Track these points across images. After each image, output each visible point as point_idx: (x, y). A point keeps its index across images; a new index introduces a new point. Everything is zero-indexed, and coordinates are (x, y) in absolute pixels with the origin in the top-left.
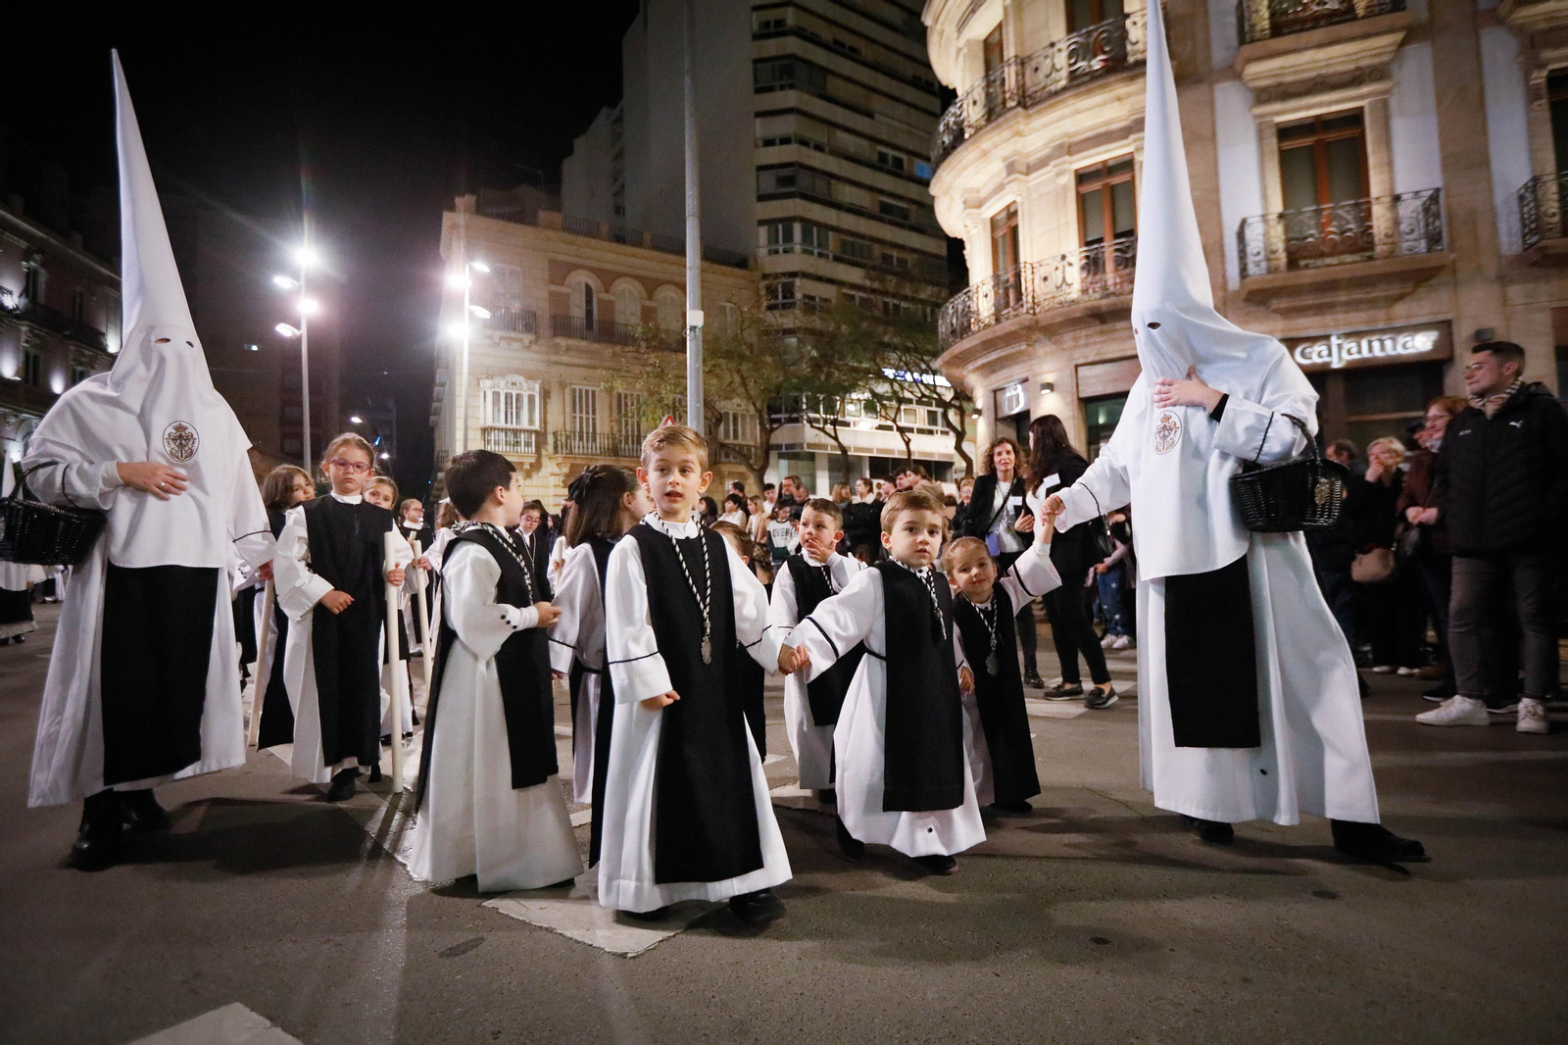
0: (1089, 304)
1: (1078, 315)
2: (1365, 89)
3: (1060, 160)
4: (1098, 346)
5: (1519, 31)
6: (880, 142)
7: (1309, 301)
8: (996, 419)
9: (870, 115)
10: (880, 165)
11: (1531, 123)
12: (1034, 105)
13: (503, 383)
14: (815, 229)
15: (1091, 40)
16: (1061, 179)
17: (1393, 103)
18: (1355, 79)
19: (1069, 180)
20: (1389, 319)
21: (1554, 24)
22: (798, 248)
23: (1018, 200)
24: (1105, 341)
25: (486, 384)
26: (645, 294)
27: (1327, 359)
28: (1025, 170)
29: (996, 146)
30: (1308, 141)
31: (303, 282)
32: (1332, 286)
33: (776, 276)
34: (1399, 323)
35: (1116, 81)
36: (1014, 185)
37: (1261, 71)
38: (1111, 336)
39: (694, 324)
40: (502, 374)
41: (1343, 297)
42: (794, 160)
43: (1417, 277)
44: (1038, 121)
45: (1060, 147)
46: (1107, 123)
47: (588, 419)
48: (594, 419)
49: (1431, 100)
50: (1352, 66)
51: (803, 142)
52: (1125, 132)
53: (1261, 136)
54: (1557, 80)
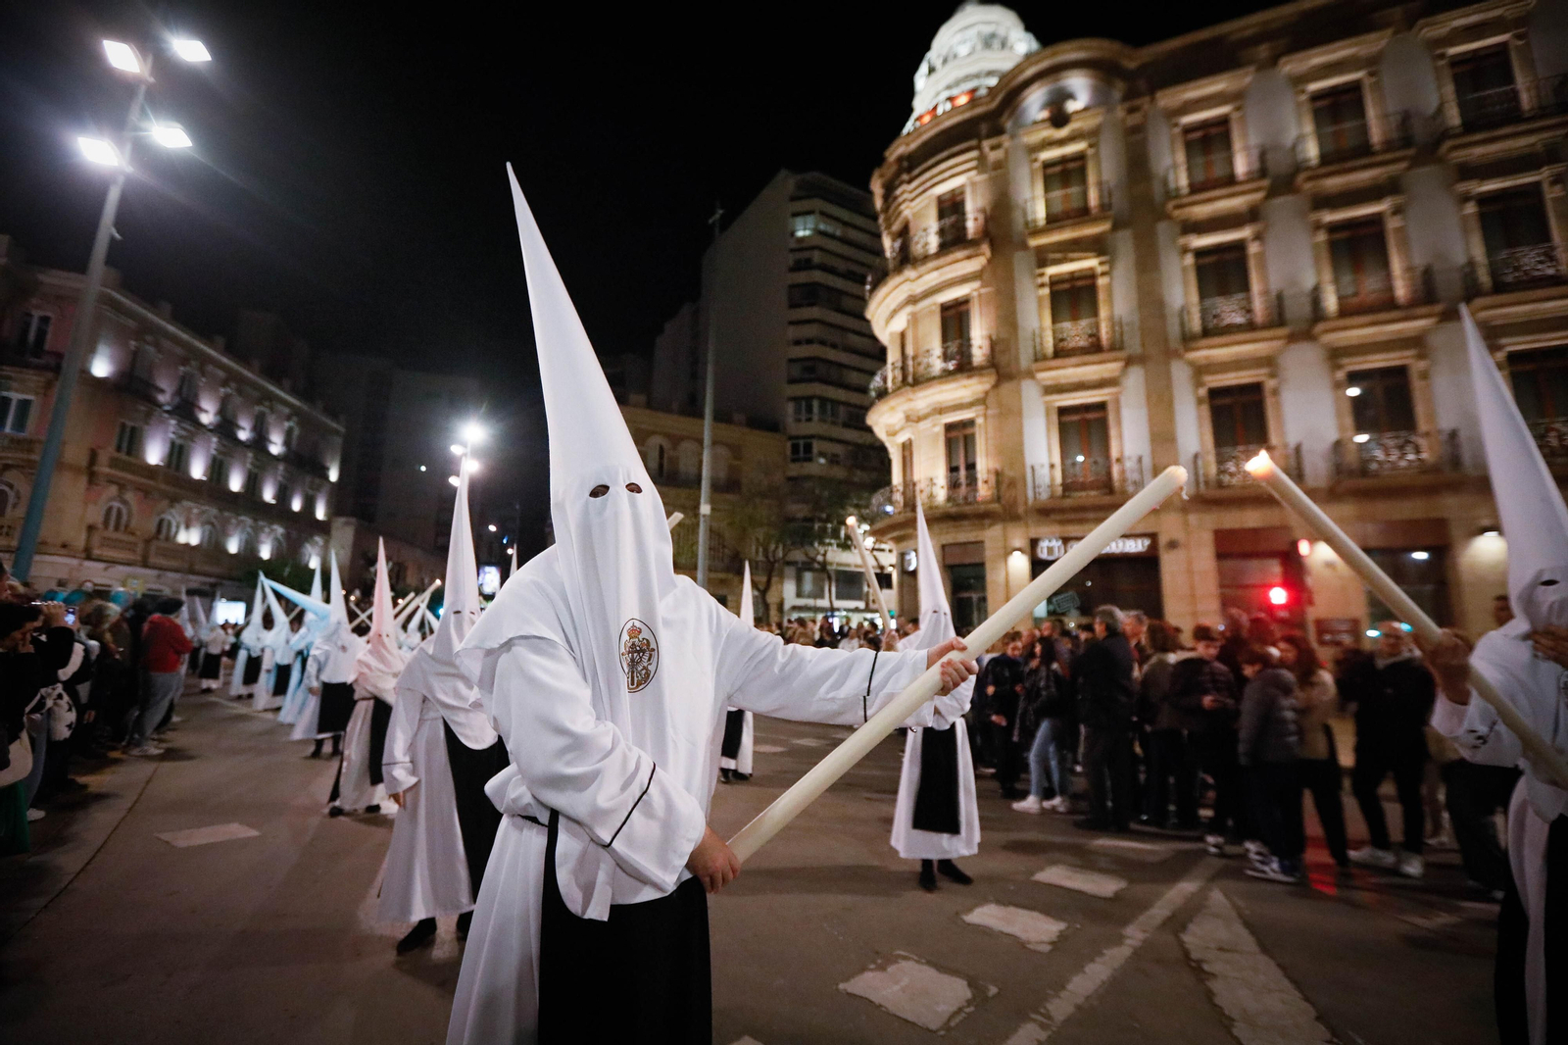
2: (1106, 391)
3: (936, 417)
4: (953, 534)
5: (1190, 363)
7: (1072, 516)
8: (902, 573)
11: (1200, 418)
12: (922, 383)
14: (829, 407)
15: (951, 350)
16: (936, 427)
17: (1123, 400)
18: (1101, 384)
19: (940, 430)
21: (1209, 362)
22: (816, 418)
23: (913, 437)
24: (957, 532)
29: (898, 405)
30: (1075, 418)
31: (469, 450)
32: (1082, 509)
33: (797, 437)
36: (910, 428)
37: (1048, 377)
38: (960, 529)
39: (704, 513)
42: (815, 355)
45: (936, 409)
46: (961, 398)
49: (1143, 402)
50: (1099, 377)
51: (823, 343)
52: (970, 405)
53: (1048, 414)
54: (1214, 393)
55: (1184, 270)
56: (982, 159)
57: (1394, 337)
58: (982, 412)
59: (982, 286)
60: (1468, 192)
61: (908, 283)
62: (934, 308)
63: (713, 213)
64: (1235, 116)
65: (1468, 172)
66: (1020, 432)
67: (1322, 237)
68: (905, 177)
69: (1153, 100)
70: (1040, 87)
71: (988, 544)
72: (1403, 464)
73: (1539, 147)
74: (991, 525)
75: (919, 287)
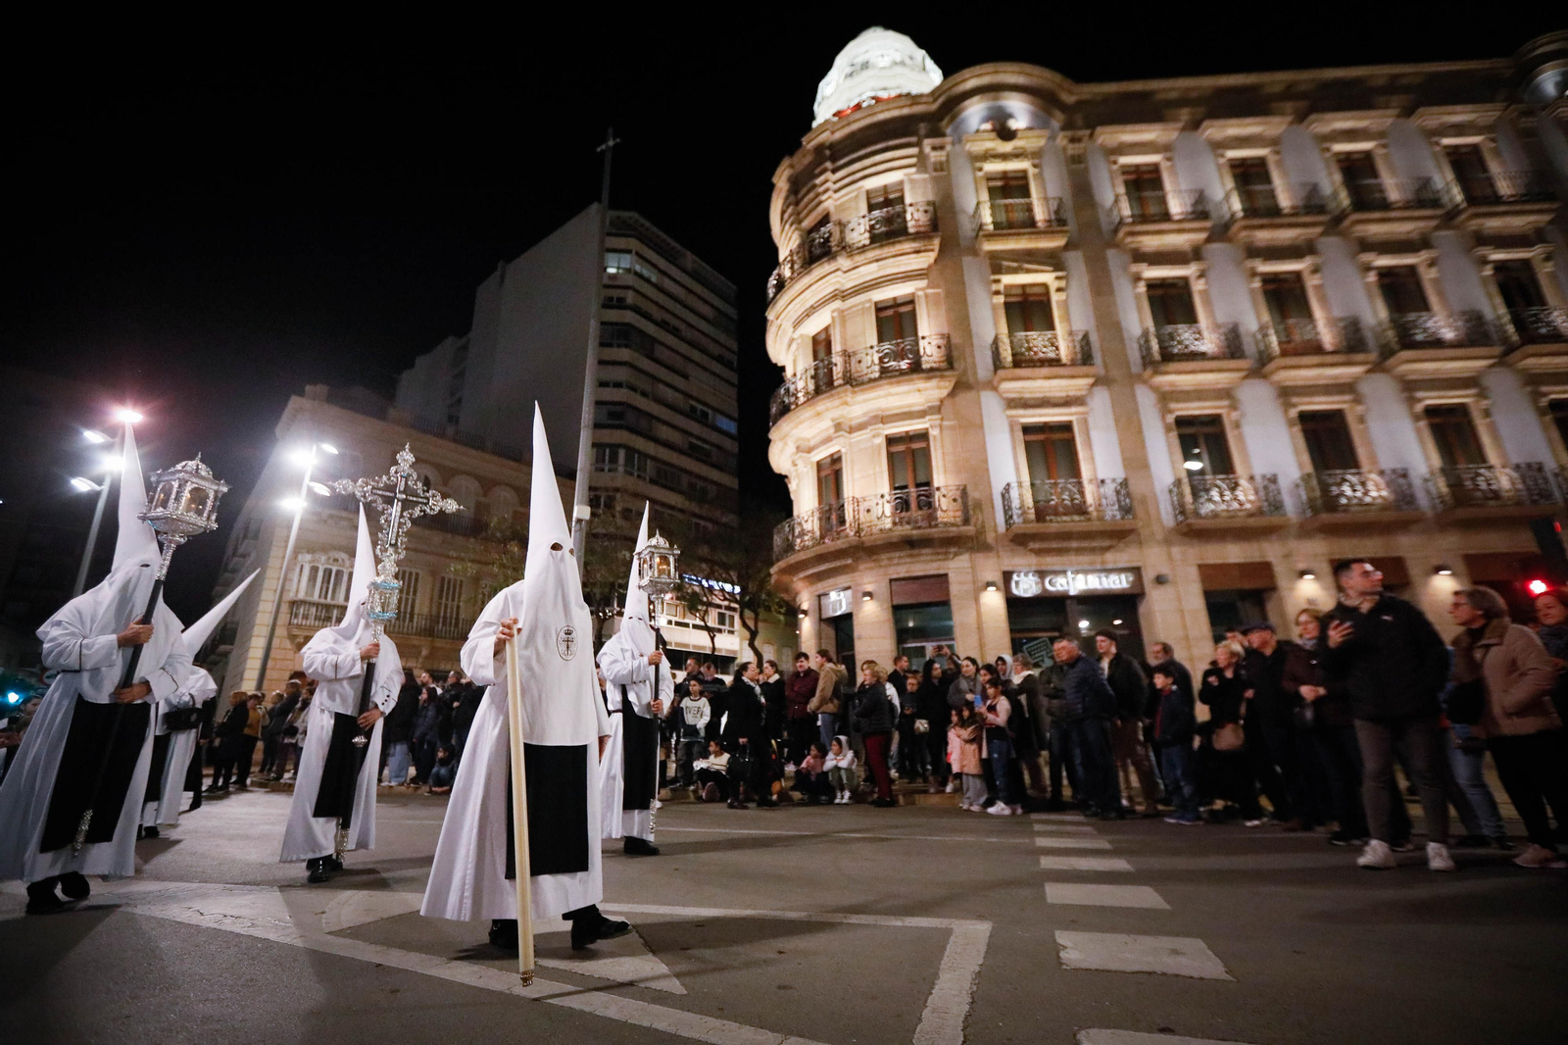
0: (904, 533)
1: (895, 540)
2: (1073, 409)
3: (877, 426)
4: (908, 565)
5: (1155, 389)
6: (691, 397)
7: (1054, 545)
8: (821, 620)
9: (685, 377)
10: (691, 414)
11: (1169, 446)
12: (857, 385)
13: (323, 558)
14: (636, 456)
15: (900, 348)
16: (876, 440)
17: (1090, 420)
18: (1067, 402)
19: (881, 441)
20: (1103, 563)
21: (1173, 389)
22: (621, 469)
23: (843, 450)
24: (913, 563)
25: (306, 558)
26: (481, 491)
27: (1066, 588)
28: (848, 430)
29: (827, 410)
30: (1041, 437)
32: (1067, 536)
33: (599, 488)
34: (1110, 566)
35: (919, 379)
36: (841, 440)
37: (1012, 388)
38: (917, 559)
39: (581, 517)
40: (324, 549)
41: (1074, 544)
42: (624, 399)
43: (1119, 535)
44: (860, 397)
45: (876, 417)
46: (909, 406)
47: (407, 599)
48: (414, 601)
49: (1112, 423)
50: (1064, 394)
51: (633, 388)
52: (922, 414)
53: (1012, 430)
54: (1181, 422)
55: (1137, 297)
56: (922, 158)
57: (1333, 382)
58: (938, 422)
59: (928, 287)
60: (1369, 263)
61: (839, 273)
62: (867, 305)
63: (605, 141)
64: (1164, 166)
65: (1366, 245)
66: (983, 448)
67: (1257, 284)
68: (828, 165)
69: (1091, 136)
70: (979, 102)
71: (952, 577)
72: (1368, 499)
73: (1415, 236)
74: (956, 554)
75: (852, 280)
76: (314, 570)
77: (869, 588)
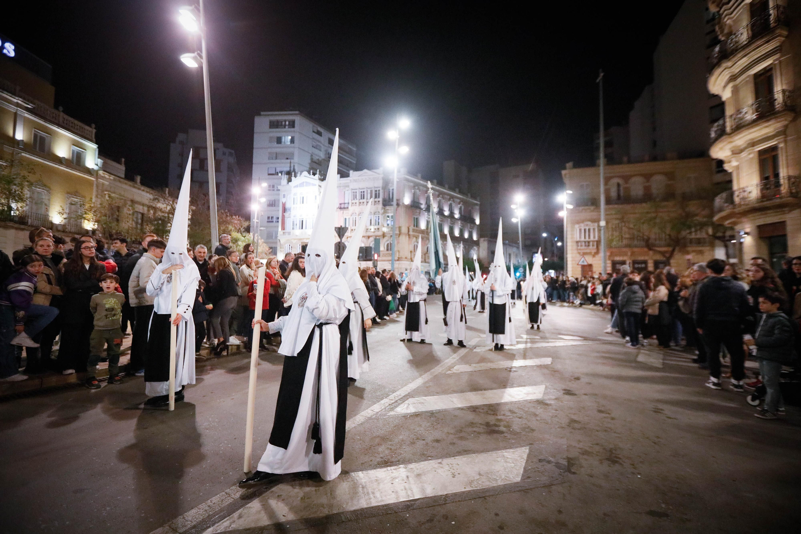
3: (751, 148)
13: (583, 225)
19: (754, 156)
25: (577, 226)
26: (645, 181)
31: (519, 205)
40: (583, 222)
45: (749, 144)
52: (774, 137)
58: (782, 140)
59: (783, 55)
61: (727, 69)
62: (748, 79)
63: (598, 76)
71: (789, 223)
74: (790, 211)
75: (736, 69)
76: (580, 230)
77: (748, 230)
